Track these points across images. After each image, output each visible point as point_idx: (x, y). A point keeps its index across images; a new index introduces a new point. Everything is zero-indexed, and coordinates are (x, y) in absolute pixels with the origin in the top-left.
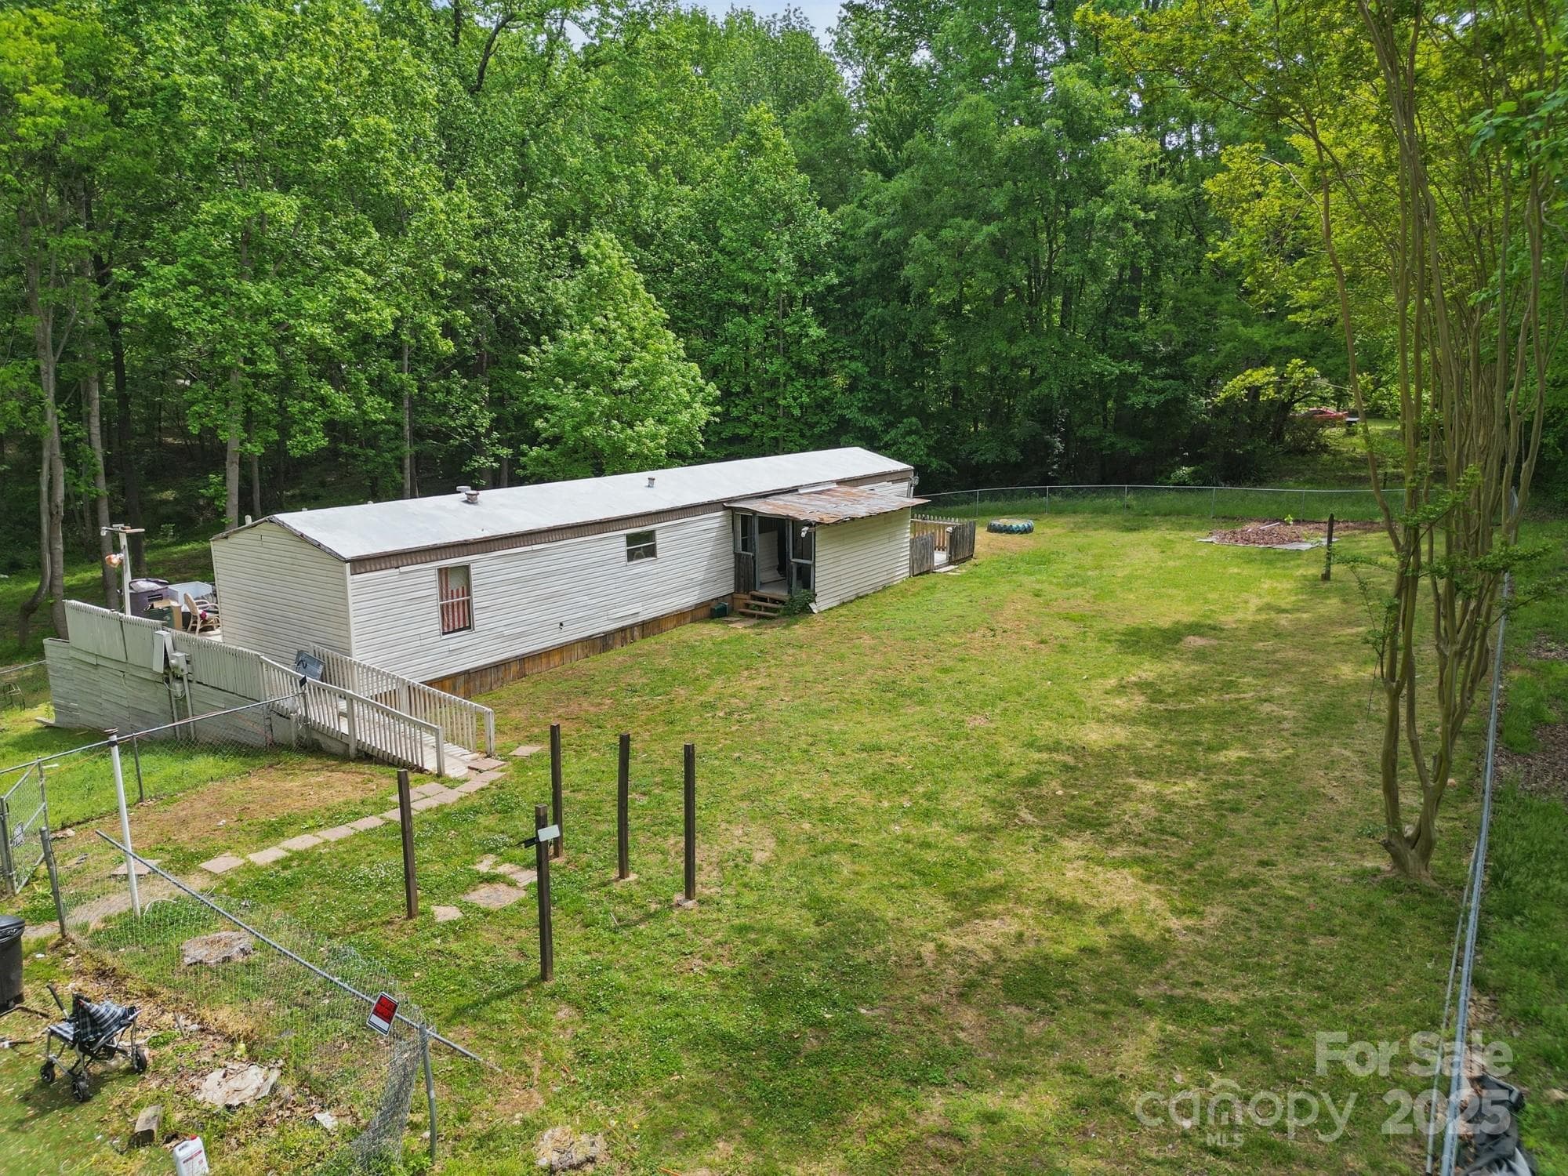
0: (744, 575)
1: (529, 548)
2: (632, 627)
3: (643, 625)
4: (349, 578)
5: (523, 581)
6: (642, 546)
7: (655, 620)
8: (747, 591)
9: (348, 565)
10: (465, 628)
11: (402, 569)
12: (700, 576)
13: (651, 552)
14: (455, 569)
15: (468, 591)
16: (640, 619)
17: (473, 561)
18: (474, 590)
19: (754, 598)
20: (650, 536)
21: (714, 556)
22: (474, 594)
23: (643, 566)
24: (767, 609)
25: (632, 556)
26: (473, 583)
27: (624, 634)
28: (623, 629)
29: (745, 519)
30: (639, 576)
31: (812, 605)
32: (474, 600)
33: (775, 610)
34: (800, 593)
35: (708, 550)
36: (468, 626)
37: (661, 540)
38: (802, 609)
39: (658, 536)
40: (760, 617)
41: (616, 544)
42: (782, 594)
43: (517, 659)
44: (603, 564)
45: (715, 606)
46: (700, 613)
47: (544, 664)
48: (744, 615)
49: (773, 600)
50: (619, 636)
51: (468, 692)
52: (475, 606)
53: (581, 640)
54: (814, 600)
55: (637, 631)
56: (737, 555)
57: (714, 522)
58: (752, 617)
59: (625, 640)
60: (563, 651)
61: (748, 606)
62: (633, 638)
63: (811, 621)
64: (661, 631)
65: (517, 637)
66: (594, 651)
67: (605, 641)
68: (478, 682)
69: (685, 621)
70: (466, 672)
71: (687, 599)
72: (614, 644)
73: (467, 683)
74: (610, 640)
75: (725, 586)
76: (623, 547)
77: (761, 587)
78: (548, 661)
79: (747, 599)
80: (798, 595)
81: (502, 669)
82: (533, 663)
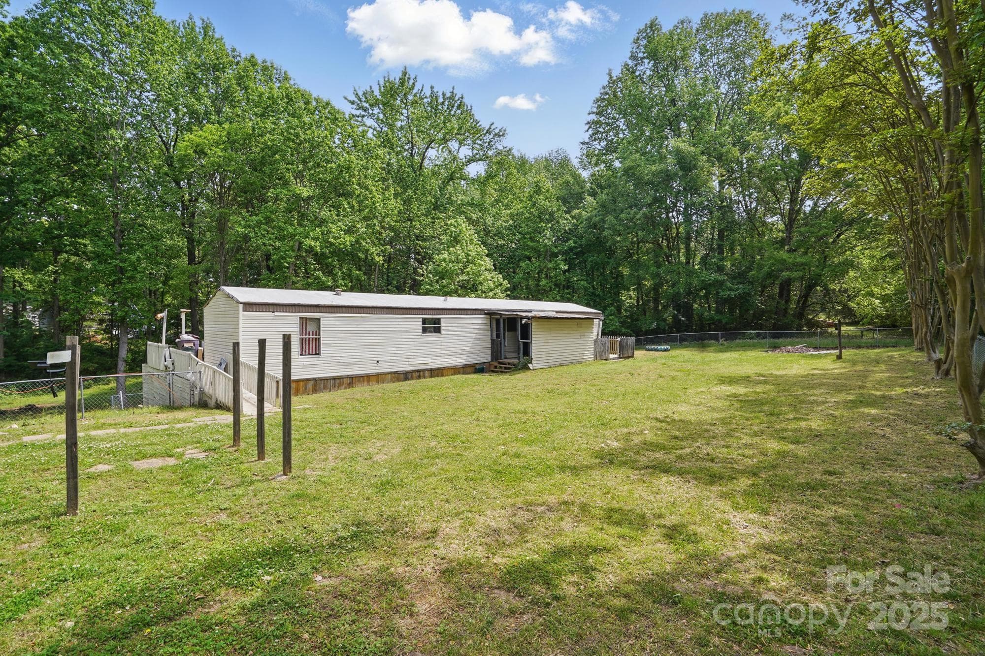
0: (496, 351)
1: (359, 315)
2: (424, 370)
3: (431, 370)
4: (241, 313)
5: (356, 333)
6: (432, 326)
7: (439, 369)
8: (496, 360)
9: (241, 306)
10: (316, 354)
11: (276, 314)
12: (467, 349)
13: (438, 330)
14: (311, 319)
15: (318, 333)
16: (428, 367)
17: (323, 317)
18: (322, 333)
19: (500, 363)
20: (438, 321)
21: (475, 340)
22: (322, 335)
23: (431, 337)
24: (505, 368)
25: (425, 330)
26: (322, 329)
27: (419, 374)
28: (418, 371)
29: (498, 321)
30: (429, 342)
31: (530, 365)
32: (323, 339)
33: (509, 368)
34: (523, 360)
35: (473, 336)
36: (317, 354)
37: (444, 325)
38: (525, 367)
39: (443, 322)
40: (501, 372)
41: (416, 322)
42: (516, 361)
43: (348, 377)
44: (406, 331)
45: (478, 367)
46: (468, 369)
47: (366, 383)
48: (493, 371)
49: (509, 364)
50: (415, 375)
51: (315, 391)
52: (322, 342)
53: (391, 373)
54: (531, 363)
55: (427, 374)
56: (492, 340)
57: (479, 321)
58: (497, 372)
59: (419, 377)
60: (379, 378)
61: (496, 367)
62: (425, 377)
63: (528, 373)
64: (443, 375)
65: (349, 364)
66: (399, 380)
67: (406, 376)
68: (322, 386)
69: (459, 373)
70: (314, 379)
71: (460, 361)
72: (412, 378)
73: (314, 386)
74: (410, 376)
75: (485, 357)
76: (420, 324)
77: (506, 358)
78: (368, 381)
79: (496, 364)
80: (522, 360)
81: (338, 381)
82: (359, 381)
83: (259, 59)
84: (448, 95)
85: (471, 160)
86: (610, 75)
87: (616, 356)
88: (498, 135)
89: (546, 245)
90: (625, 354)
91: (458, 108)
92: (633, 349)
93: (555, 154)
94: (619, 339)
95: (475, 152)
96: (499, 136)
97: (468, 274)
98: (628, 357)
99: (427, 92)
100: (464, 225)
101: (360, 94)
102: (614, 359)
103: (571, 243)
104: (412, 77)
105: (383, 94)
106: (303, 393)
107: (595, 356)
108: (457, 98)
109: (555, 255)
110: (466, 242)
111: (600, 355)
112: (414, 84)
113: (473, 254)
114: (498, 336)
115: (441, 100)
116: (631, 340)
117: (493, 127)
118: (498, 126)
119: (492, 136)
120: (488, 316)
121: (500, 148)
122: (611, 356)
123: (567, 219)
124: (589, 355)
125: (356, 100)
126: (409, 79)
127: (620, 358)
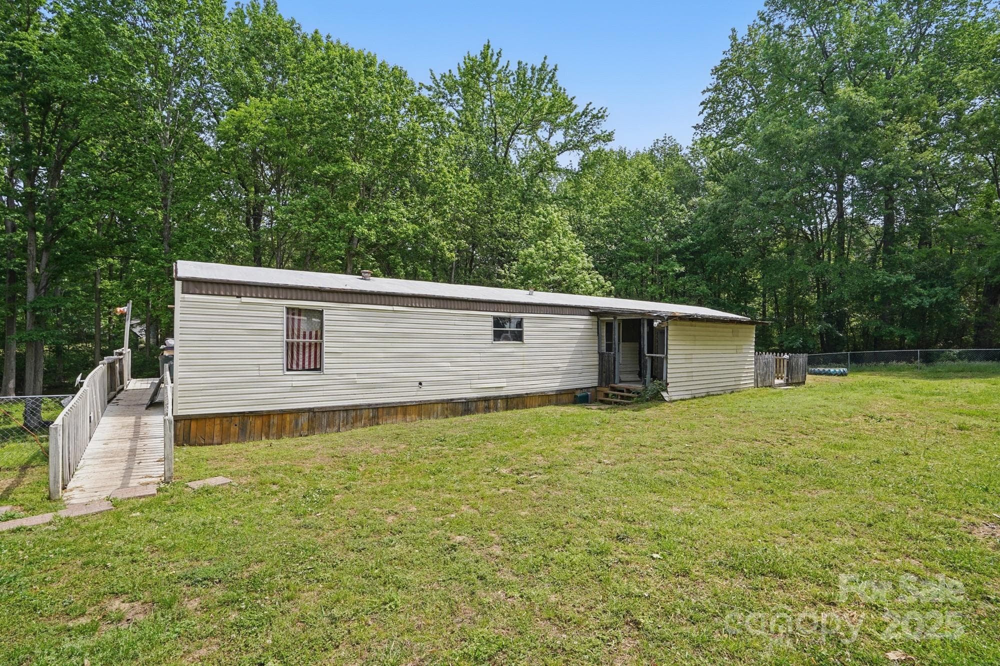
0: (606, 371)
1: (390, 308)
2: (496, 398)
3: (507, 398)
4: (180, 295)
5: (381, 336)
6: (508, 329)
7: (519, 396)
8: (607, 384)
9: (179, 283)
10: (315, 369)
11: (244, 299)
12: (563, 366)
13: (518, 336)
14: (307, 312)
15: (320, 335)
16: (503, 393)
17: (329, 308)
18: (325, 334)
19: (613, 389)
20: (518, 322)
21: (576, 353)
22: (325, 338)
23: (507, 347)
24: (622, 397)
25: (498, 336)
26: (325, 328)
27: (488, 404)
28: (486, 399)
29: (609, 326)
30: (504, 355)
31: (664, 394)
32: (325, 344)
33: (629, 398)
34: (652, 386)
35: (572, 346)
36: (318, 369)
37: (529, 328)
38: (657, 398)
39: (525, 324)
40: (616, 403)
41: (484, 323)
42: (639, 387)
43: (369, 407)
44: (468, 337)
45: (579, 394)
46: (565, 398)
47: (400, 417)
48: (602, 402)
49: (629, 391)
50: (482, 405)
51: (311, 430)
52: (325, 350)
53: (442, 402)
54: (666, 390)
55: (500, 403)
56: (601, 355)
57: (581, 323)
58: (610, 403)
59: (487, 409)
60: (423, 409)
61: (607, 395)
62: (496, 409)
63: (664, 406)
64: (525, 407)
65: (373, 386)
66: (455, 414)
67: (466, 407)
68: (324, 422)
69: (550, 403)
70: (310, 410)
71: (552, 384)
72: (477, 411)
73: (311, 421)
74: (473, 406)
75: (589, 379)
76: (488, 327)
77: (621, 382)
78: (405, 414)
79: (607, 390)
80: (650, 387)
81: (353, 414)
82: (388, 414)
83: (323, 34)
84: (539, 66)
85: (563, 148)
86: (734, 38)
87: (781, 381)
88: (595, 117)
89: (655, 242)
90: (794, 380)
91: (550, 81)
92: (806, 372)
93: (661, 144)
94: (786, 356)
95: (569, 138)
96: (598, 118)
97: (561, 273)
98: (799, 384)
99: (513, 68)
100: (555, 215)
101: (438, 78)
102: (780, 385)
103: (688, 240)
104: (496, 51)
105: (463, 75)
106: (292, 435)
107: (756, 381)
108: (549, 69)
109: (668, 255)
110: (559, 234)
111: (762, 380)
112: (497, 59)
113: (567, 248)
114: (609, 348)
115: (529, 74)
116: (802, 358)
117: (590, 107)
118: (596, 106)
119: (588, 118)
120: (595, 318)
121: (598, 132)
122: (777, 381)
123: (682, 210)
124: (748, 381)
125: (433, 85)
126: (492, 55)
127: (787, 384)
